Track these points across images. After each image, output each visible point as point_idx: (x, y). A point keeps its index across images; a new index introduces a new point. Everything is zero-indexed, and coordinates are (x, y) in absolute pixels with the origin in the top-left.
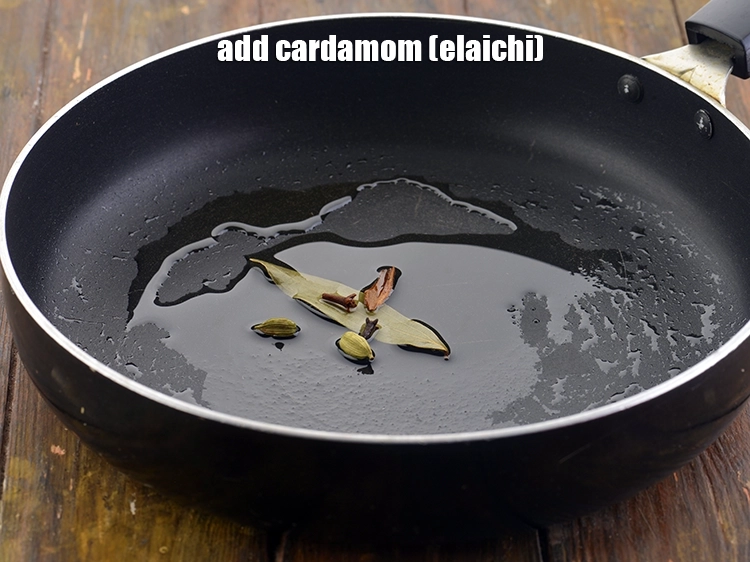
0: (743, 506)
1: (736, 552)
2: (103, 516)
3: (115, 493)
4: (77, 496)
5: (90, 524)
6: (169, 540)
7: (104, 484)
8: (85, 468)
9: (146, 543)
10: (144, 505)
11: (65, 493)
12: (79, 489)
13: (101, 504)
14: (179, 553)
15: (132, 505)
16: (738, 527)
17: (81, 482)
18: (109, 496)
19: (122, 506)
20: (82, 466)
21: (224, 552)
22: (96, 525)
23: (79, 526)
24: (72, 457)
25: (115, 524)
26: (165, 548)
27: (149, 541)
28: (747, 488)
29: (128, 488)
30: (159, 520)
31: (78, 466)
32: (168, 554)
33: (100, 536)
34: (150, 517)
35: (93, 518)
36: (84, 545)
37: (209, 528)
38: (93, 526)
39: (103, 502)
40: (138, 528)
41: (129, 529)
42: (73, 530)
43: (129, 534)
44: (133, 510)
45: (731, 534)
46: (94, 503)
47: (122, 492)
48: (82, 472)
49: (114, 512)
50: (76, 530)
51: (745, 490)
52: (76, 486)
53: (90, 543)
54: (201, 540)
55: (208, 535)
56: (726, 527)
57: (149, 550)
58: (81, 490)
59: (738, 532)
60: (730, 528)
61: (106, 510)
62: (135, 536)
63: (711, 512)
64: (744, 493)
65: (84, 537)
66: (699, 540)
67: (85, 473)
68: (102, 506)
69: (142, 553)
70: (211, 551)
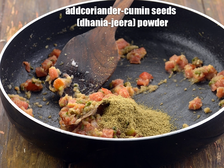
0: (214, 148)
1: (211, 163)
2: (15, 153)
3: (19, 146)
4: (8, 147)
5: (11, 156)
6: (35, 161)
7: (16, 143)
8: (10, 138)
9: (28, 162)
10: (28, 150)
11: (4, 146)
12: (8, 145)
13: (15, 149)
14: (38, 165)
15: (24, 150)
16: (212, 155)
17: (9, 142)
18: (17, 147)
19: (21, 150)
20: (9, 138)
21: (52, 165)
22: (13, 156)
23: (8, 156)
24: (7, 135)
25: (19, 155)
26: (34, 163)
27: (29, 161)
28: (216, 143)
29: (23, 144)
30: (32, 154)
31: (8, 138)
32: (35, 165)
33: (14, 160)
34: (30, 154)
35: (12, 154)
36: (9, 162)
37: (48, 157)
38: (12, 157)
39: (16, 149)
40: (26, 157)
41: (23, 157)
42: (6, 158)
43: (23, 159)
44: (25, 151)
45: (210, 157)
46: (13, 149)
47: (21, 146)
48: (9, 139)
49: (19, 152)
50: (7, 158)
51: (215, 143)
52: (7, 144)
53: (11, 162)
54: (45, 161)
55: (47, 159)
56: (209, 155)
57: (29, 164)
58: (9, 145)
59: (212, 156)
60: (210, 156)
61: (16, 152)
62: (25, 160)
63: (204, 150)
64: (215, 144)
65: (9, 160)
66: (200, 159)
67: (11, 140)
68: (15, 150)
69: (27, 165)
70: (48, 164)
